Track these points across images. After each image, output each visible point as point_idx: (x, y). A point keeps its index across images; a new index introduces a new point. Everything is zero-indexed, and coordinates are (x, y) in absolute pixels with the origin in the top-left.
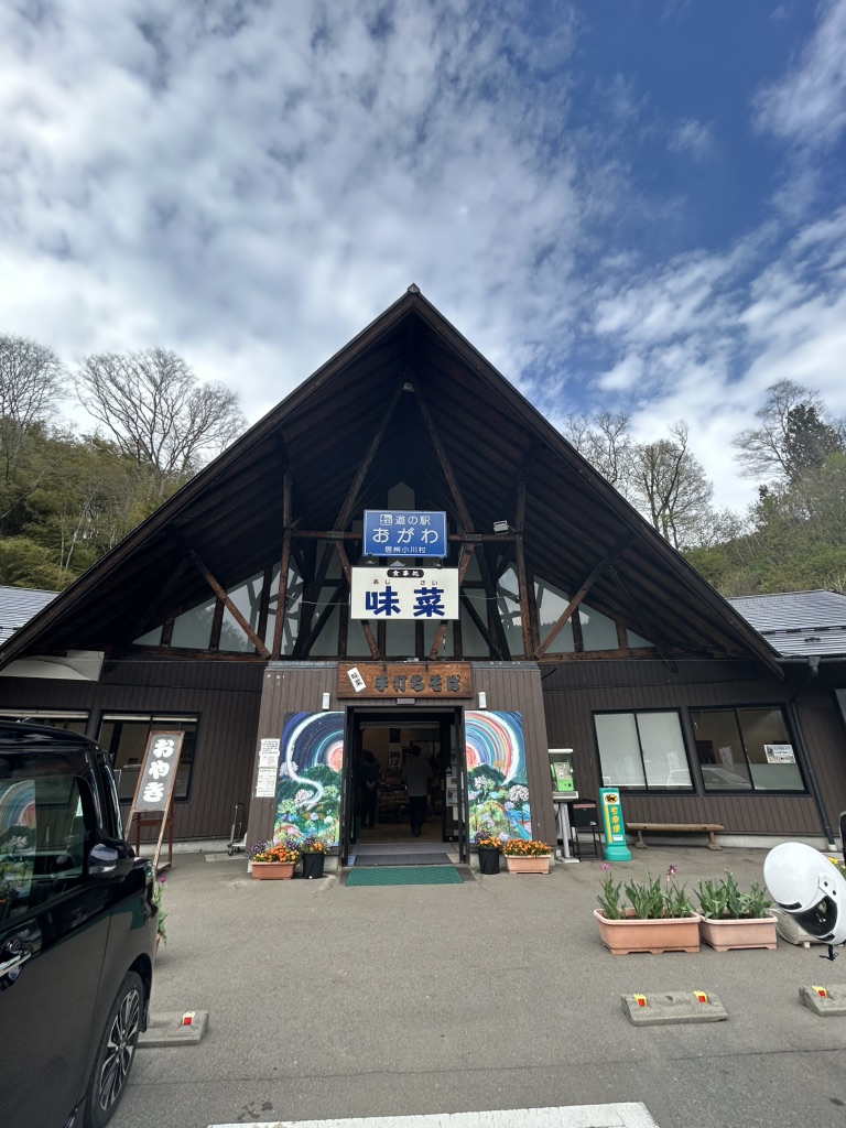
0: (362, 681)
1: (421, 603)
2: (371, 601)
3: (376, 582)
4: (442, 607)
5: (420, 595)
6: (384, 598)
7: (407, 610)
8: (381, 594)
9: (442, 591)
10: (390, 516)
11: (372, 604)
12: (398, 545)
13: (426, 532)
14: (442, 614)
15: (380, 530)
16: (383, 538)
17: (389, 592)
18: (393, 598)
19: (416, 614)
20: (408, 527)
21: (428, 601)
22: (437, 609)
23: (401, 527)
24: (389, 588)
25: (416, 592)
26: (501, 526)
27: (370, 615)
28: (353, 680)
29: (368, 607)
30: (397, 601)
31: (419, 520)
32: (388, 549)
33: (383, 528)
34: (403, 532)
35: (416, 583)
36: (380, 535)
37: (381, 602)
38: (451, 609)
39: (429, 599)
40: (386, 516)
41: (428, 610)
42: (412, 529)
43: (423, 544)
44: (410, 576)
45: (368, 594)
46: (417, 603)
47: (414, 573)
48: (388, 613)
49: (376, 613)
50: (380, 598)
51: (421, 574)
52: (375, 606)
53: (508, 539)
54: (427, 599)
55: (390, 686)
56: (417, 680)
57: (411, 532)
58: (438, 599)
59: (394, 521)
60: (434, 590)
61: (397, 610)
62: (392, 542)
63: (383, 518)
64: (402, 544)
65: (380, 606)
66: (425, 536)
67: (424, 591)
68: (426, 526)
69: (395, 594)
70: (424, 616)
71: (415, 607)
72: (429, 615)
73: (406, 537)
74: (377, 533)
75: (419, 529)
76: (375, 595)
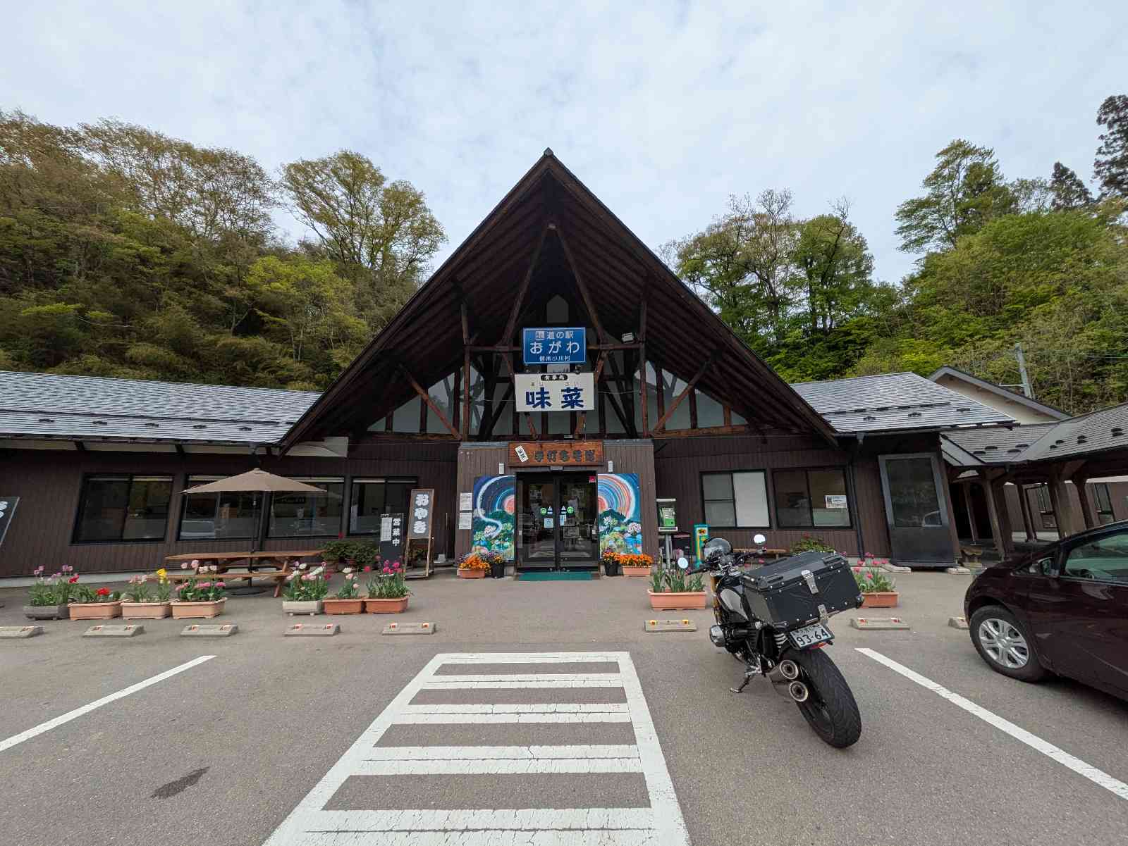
0: (525, 455)
1: (566, 399)
2: (529, 396)
3: (533, 384)
4: (582, 401)
5: (566, 393)
6: (539, 396)
7: (556, 404)
8: (537, 393)
9: (581, 390)
10: (543, 333)
11: (531, 400)
12: (549, 355)
13: (570, 344)
14: (582, 406)
15: (535, 344)
16: (538, 350)
17: (542, 392)
18: (545, 396)
19: (563, 407)
20: (556, 341)
21: (571, 397)
22: (578, 403)
23: (551, 341)
24: (542, 389)
25: (563, 391)
26: (628, 337)
27: (530, 408)
28: (519, 455)
29: (528, 403)
30: (549, 398)
31: (565, 335)
32: (542, 358)
33: (538, 342)
34: (553, 345)
35: (563, 385)
36: (535, 348)
37: (537, 399)
38: (588, 402)
39: (572, 396)
40: (540, 333)
41: (572, 404)
42: (560, 342)
43: (568, 354)
44: (558, 379)
45: (528, 394)
46: (563, 399)
47: (561, 377)
48: (543, 407)
49: (534, 407)
50: (536, 397)
51: (566, 378)
52: (533, 402)
53: (633, 347)
55: (545, 457)
56: (564, 453)
57: (559, 345)
58: (578, 396)
59: (546, 336)
60: (576, 389)
61: (549, 405)
62: (545, 353)
63: (537, 334)
64: (552, 355)
65: (536, 402)
66: (570, 347)
67: (568, 390)
68: (570, 339)
69: (548, 393)
70: (569, 408)
71: (562, 402)
72: (573, 407)
73: (555, 348)
74: (533, 346)
75: (565, 342)
76: (532, 394)
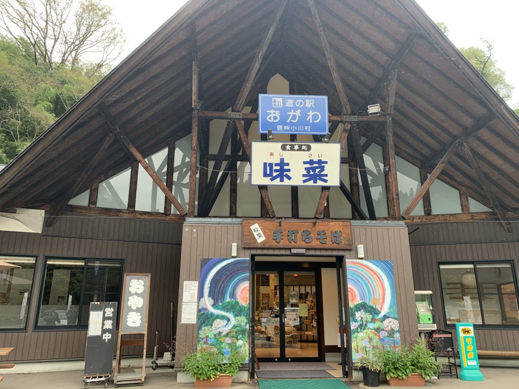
0: (262, 234)
1: (308, 172)
2: (268, 169)
3: (272, 154)
4: (326, 175)
5: (308, 166)
6: (278, 168)
7: (297, 178)
8: (276, 165)
9: (326, 163)
10: (281, 100)
11: (268, 173)
12: (287, 124)
13: (311, 114)
14: (326, 181)
15: (272, 111)
16: (275, 118)
17: (282, 164)
18: (286, 167)
19: (304, 181)
20: (295, 109)
21: (314, 171)
22: (322, 177)
23: (290, 109)
24: (282, 160)
25: (305, 163)
26: (374, 109)
27: (267, 181)
28: (255, 234)
29: (265, 175)
30: (289, 170)
31: (305, 103)
32: (280, 127)
33: (275, 109)
34: (292, 113)
35: (305, 156)
36: (272, 115)
37: (276, 171)
38: (334, 176)
39: (315, 169)
40: (277, 99)
41: (314, 178)
42: (299, 111)
43: (308, 124)
44: (300, 149)
45: (265, 164)
46: (305, 172)
47: (304, 147)
48: (282, 180)
49: (272, 180)
50: (275, 168)
51: (309, 148)
52: (271, 174)
53: (380, 120)
54: (314, 169)
55: (285, 238)
56: (307, 233)
57: (298, 113)
58: (323, 169)
59: (284, 104)
60: (320, 162)
61: (289, 178)
62: (283, 122)
63: (275, 101)
64: (291, 124)
65: (275, 174)
66: (310, 117)
67: (311, 162)
68: (311, 108)
69: (288, 164)
70: (311, 183)
71: (304, 176)
72: (315, 182)
73: (294, 117)
74: (270, 114)
75: (305, 111)
76: (271, 165)
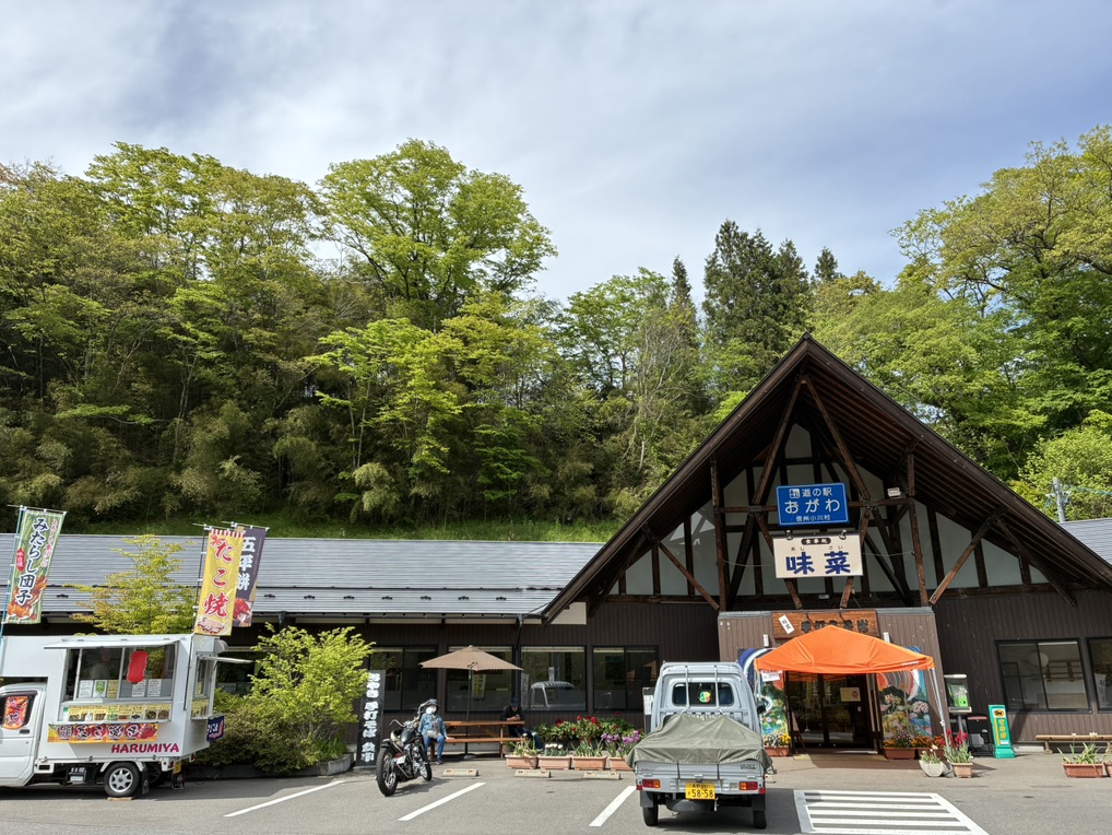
0: (791, 625)
1: (830, 563)
2: (791, 564)
3: (793, 549)
4: (848, 566)
5: (829, 557)
6: (801, 561)
7: (820, 569)
8: (798, 559)
9: (846, 554)
10: (798, 490)
12: (806, 515)
13: (829, 502)
14: (849, 571)
15: (790, 503)
16: (794, 509)
17: (804, 556)
18: (808, 561)
19: (827, 572)
20: (813, 498)
22: (843, 567)
23: (807, 499)
24: (803, 554)
25: (826, 555)
26: (894, 493)
27: (791, 574)
28: (784, 625)
29: (789, 568)
30: (811, 563)
31: (822, 492)
32: (799, 518)
33: (793, 500)
34: (810, 503)
35: (826, 548)
36: (790, 507)
37: (799, 564)
38: (855, 566)
39: (837, 561)
40: (794, 490)
41: (837, 568)
42: (817, 500)
43: (827, 512)
44: (820, 543)
45: (788, 558)
46: (827, 564)
47: (824, 541)
48: (805, 572)
49: (796, 573)
50: (797, 561)
51: (829, 541)
52: (794, 568)
53: (901, 503)
54: (835, 560)
55: (813, 628)
56: (833, 623)
57: (816, 502)
58: (844, 560)
59: (801, 494)
60: (841, 553)
61: (812, 570)
62: (802, 513)
63: (792, 492)
64: (810, 514)
65: (798, 567)
66: (829, 505)
67: (832, 554)
68: (829, 497)
69: (809, 557)
70: (834, 574)
71: (826, 567)
72: (838, 572)
73: (813, 507)
74: (788, 505)
75: (823, 499)
76: (793, 559)
